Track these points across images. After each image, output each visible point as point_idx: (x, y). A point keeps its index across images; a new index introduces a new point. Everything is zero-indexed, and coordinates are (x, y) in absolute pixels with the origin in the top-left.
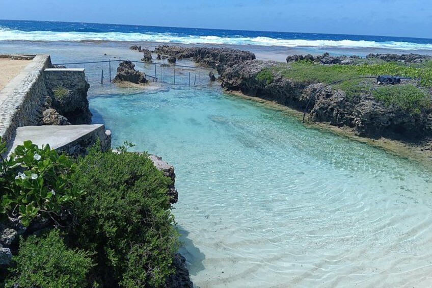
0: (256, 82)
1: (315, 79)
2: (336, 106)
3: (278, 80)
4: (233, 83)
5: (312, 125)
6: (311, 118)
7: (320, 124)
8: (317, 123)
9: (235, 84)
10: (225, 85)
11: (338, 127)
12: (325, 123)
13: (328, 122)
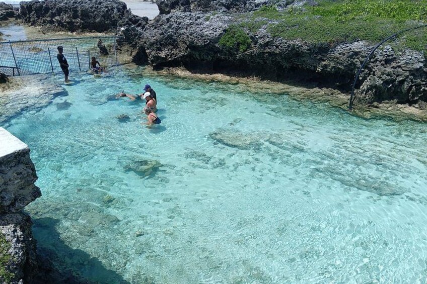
0: (218, 51)
1: (347, 36)
2: (407, 77)
3: (267, 45)
4: (166, 56)
5: (369, 111)
6: (365, 97)
7: (381, 105)
8: (375, 104)
9: (170, 58)
10: (152, 61)
11: (407, 105)
12: (387, 103)
13: (392, 101)
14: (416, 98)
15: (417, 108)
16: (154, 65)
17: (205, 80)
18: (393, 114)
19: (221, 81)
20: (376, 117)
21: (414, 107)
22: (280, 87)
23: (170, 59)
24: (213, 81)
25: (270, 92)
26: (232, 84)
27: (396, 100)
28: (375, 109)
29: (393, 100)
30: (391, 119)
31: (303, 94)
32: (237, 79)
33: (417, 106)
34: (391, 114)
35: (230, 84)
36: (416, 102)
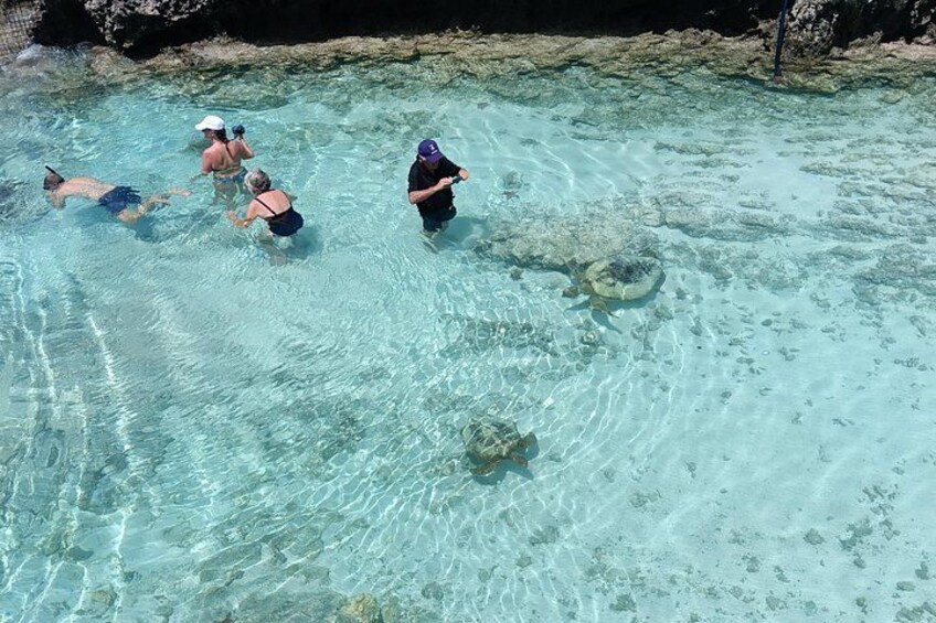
4: (161, 11)
5: (827, 72)
6: (812, 39)
7: (847, 53)
8: (835, 51)
9: (175, 13)
10: (116, 35)
11: (902, 42)
12: (861, 45)
13: (870, 37)
14: (923, 22)
15: (928, 45)
16: (126, 45)
17: (315, 62)
18: (889, 70)
19: (368, 58)
20: (848, 86)
21: (918, 43)
22: (546, 46)
23: (176, 18)
24: (339, 61)
25: (528, 65)
26: (404, 62)
27: (878, 35)
28: (839, 62)
29: (872, 35)
30: (888, 84)
31: (625, 56)
32: (411, 43)
33: (925, 39)
34: (881, 71)
35: (396, 61)
36: (922, 31)
